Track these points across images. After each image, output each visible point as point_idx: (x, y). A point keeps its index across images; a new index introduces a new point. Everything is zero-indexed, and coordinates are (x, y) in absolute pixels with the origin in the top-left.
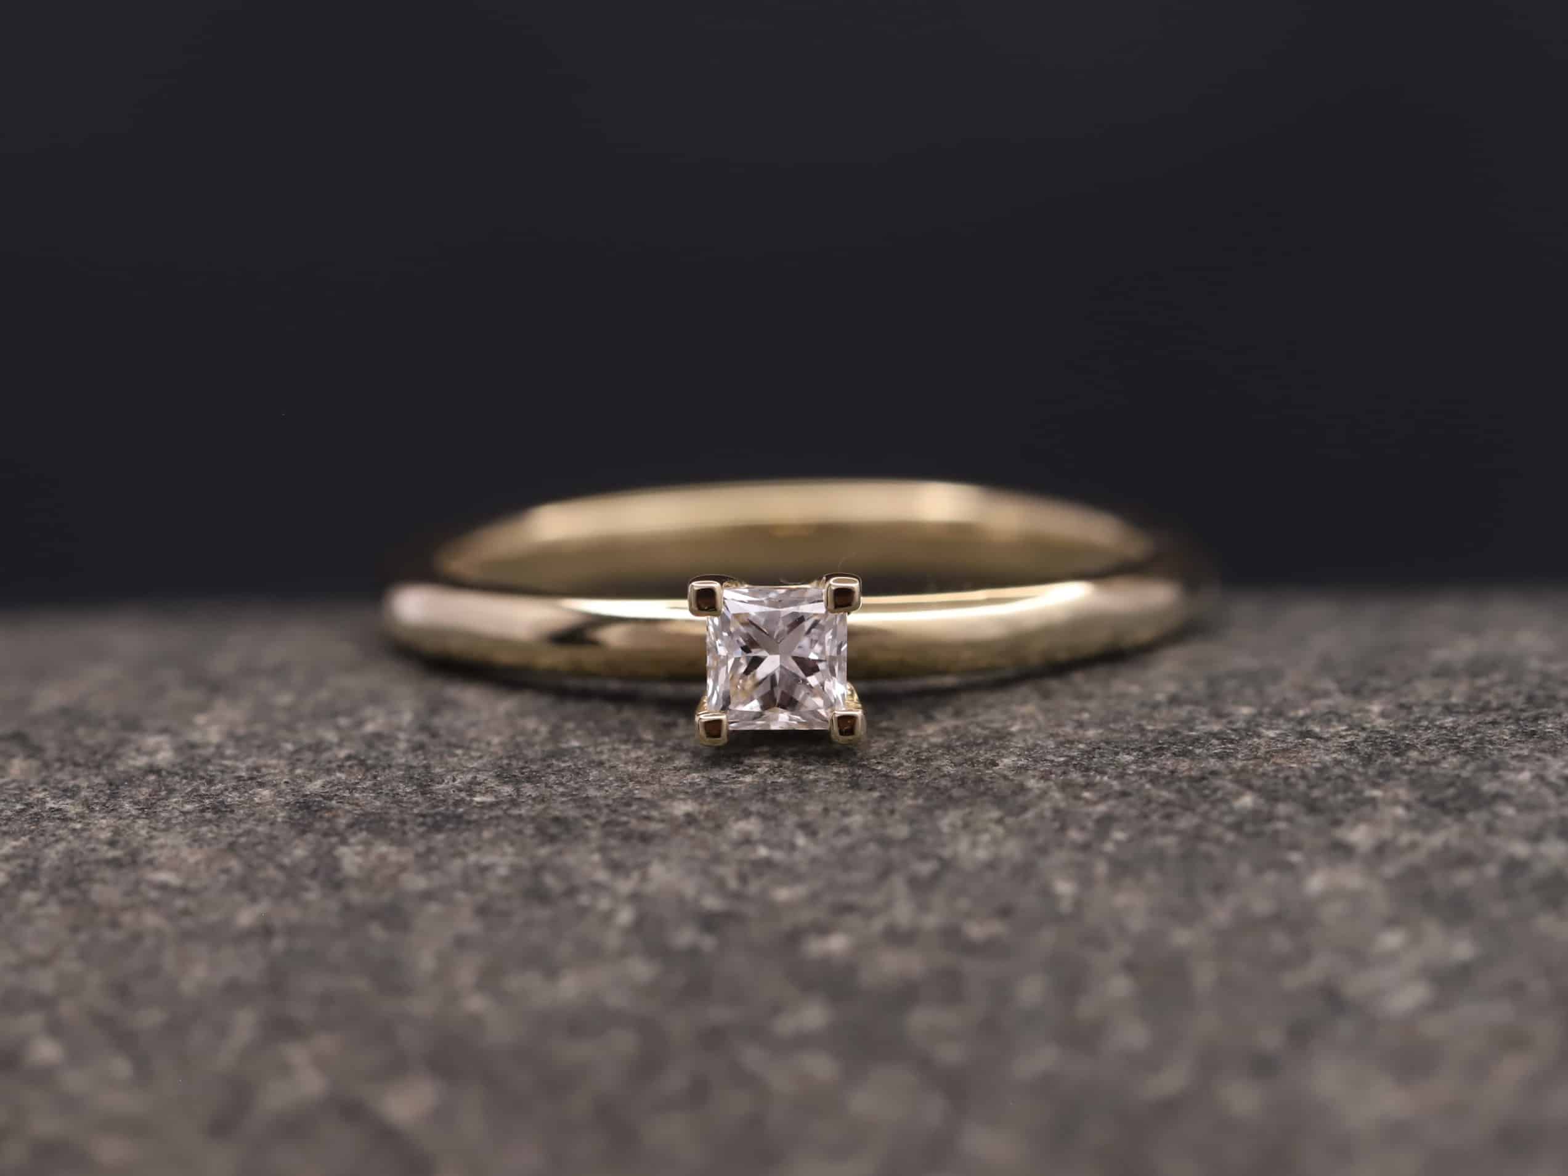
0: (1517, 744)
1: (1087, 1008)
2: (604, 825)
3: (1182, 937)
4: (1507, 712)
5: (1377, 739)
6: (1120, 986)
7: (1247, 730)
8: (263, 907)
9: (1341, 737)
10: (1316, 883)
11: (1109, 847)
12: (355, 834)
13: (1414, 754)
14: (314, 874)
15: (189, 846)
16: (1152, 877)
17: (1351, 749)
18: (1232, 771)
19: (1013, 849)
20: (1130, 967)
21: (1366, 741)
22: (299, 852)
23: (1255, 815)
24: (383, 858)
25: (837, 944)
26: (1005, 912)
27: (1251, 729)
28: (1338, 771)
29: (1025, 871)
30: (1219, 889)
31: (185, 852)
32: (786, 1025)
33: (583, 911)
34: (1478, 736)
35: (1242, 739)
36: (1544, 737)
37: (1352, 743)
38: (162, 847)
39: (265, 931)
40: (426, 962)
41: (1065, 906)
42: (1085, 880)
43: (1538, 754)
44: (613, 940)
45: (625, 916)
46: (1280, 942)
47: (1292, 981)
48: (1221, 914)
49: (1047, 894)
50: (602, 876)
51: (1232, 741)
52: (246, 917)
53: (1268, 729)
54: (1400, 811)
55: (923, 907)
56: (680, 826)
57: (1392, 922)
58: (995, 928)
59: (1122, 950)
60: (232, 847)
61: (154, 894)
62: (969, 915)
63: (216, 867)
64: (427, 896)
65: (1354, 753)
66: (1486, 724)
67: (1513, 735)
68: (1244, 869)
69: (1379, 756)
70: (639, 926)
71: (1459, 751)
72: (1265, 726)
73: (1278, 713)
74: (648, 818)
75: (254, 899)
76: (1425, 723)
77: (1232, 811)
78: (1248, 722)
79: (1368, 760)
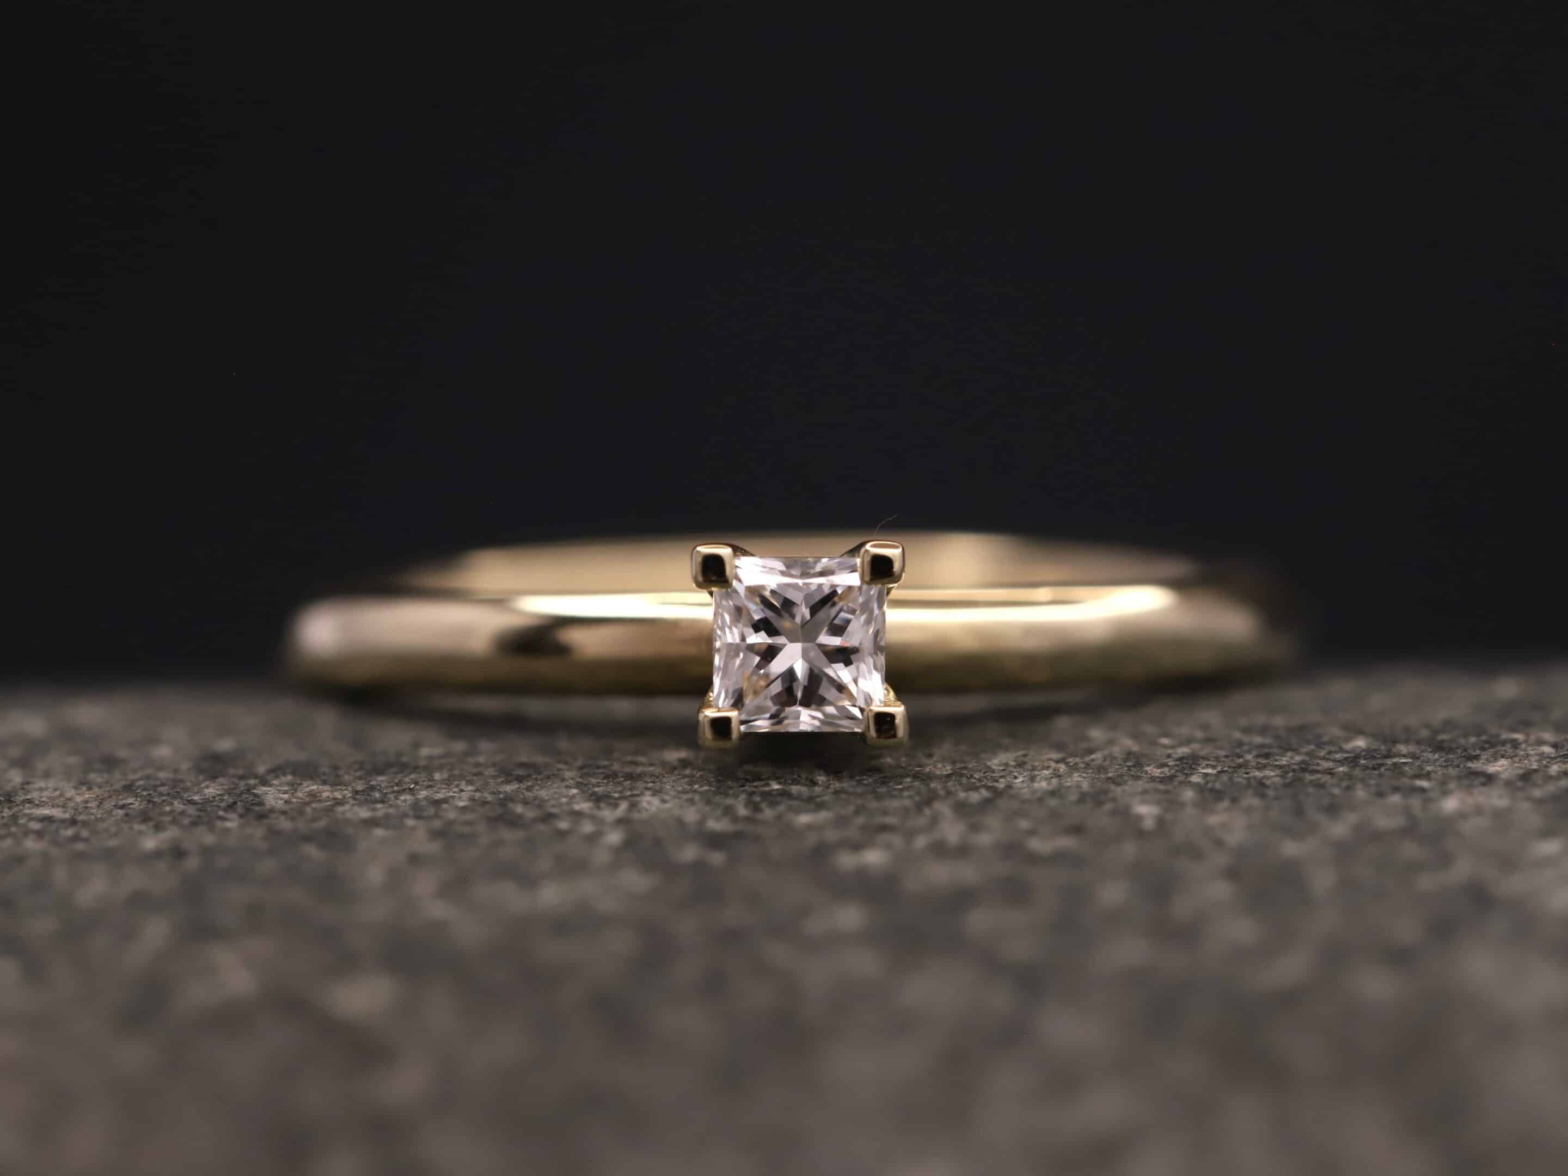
1: (1182, 908)
2: (581, 768)
3: (1290, 848)
6: (1220, 890)
8: (171, 833)
10: (1451, 804)
11: (1195, 779)
12: (277, 777)
14: (231, 807)
15: (76, 788)
16: (1251, 800)
19: (1079, 780)
20: (1232, 874)
22: (211, 790)
23: (1370, 754)
24: (313, 796)
25: (874, 857)
26: (1077, 830)
29: (1097, 798)
30: (1333, 810)
31: (70, 793)
32: (815, 925)
33: (562, 834)
38: (41, 789)
39: (177, 853)
40: (375, 875)
41: (1149, 824)
42: (1171, 803)
44: (601, 857)
45: (614, 837)
46: (1410, 850)
47: (1426, 882)
48: (1340, 829)
49: (1124, 814)
50: (584, 806)
52: (150, 843)
54: (1547, 749)
55: (975, 828)
56: (675, 769)
57: (1546, 833)
58: (1066, 842)
59: (1221, 860)
60: (129, 788)
61: (35, 826)
62: (1032, 833)
63: (108, 805)
64: (372, 823)
68: (1360, 793)
70: (629, 844)
74: (635, 763)
75: (158, 827)
77: (1342, 750)
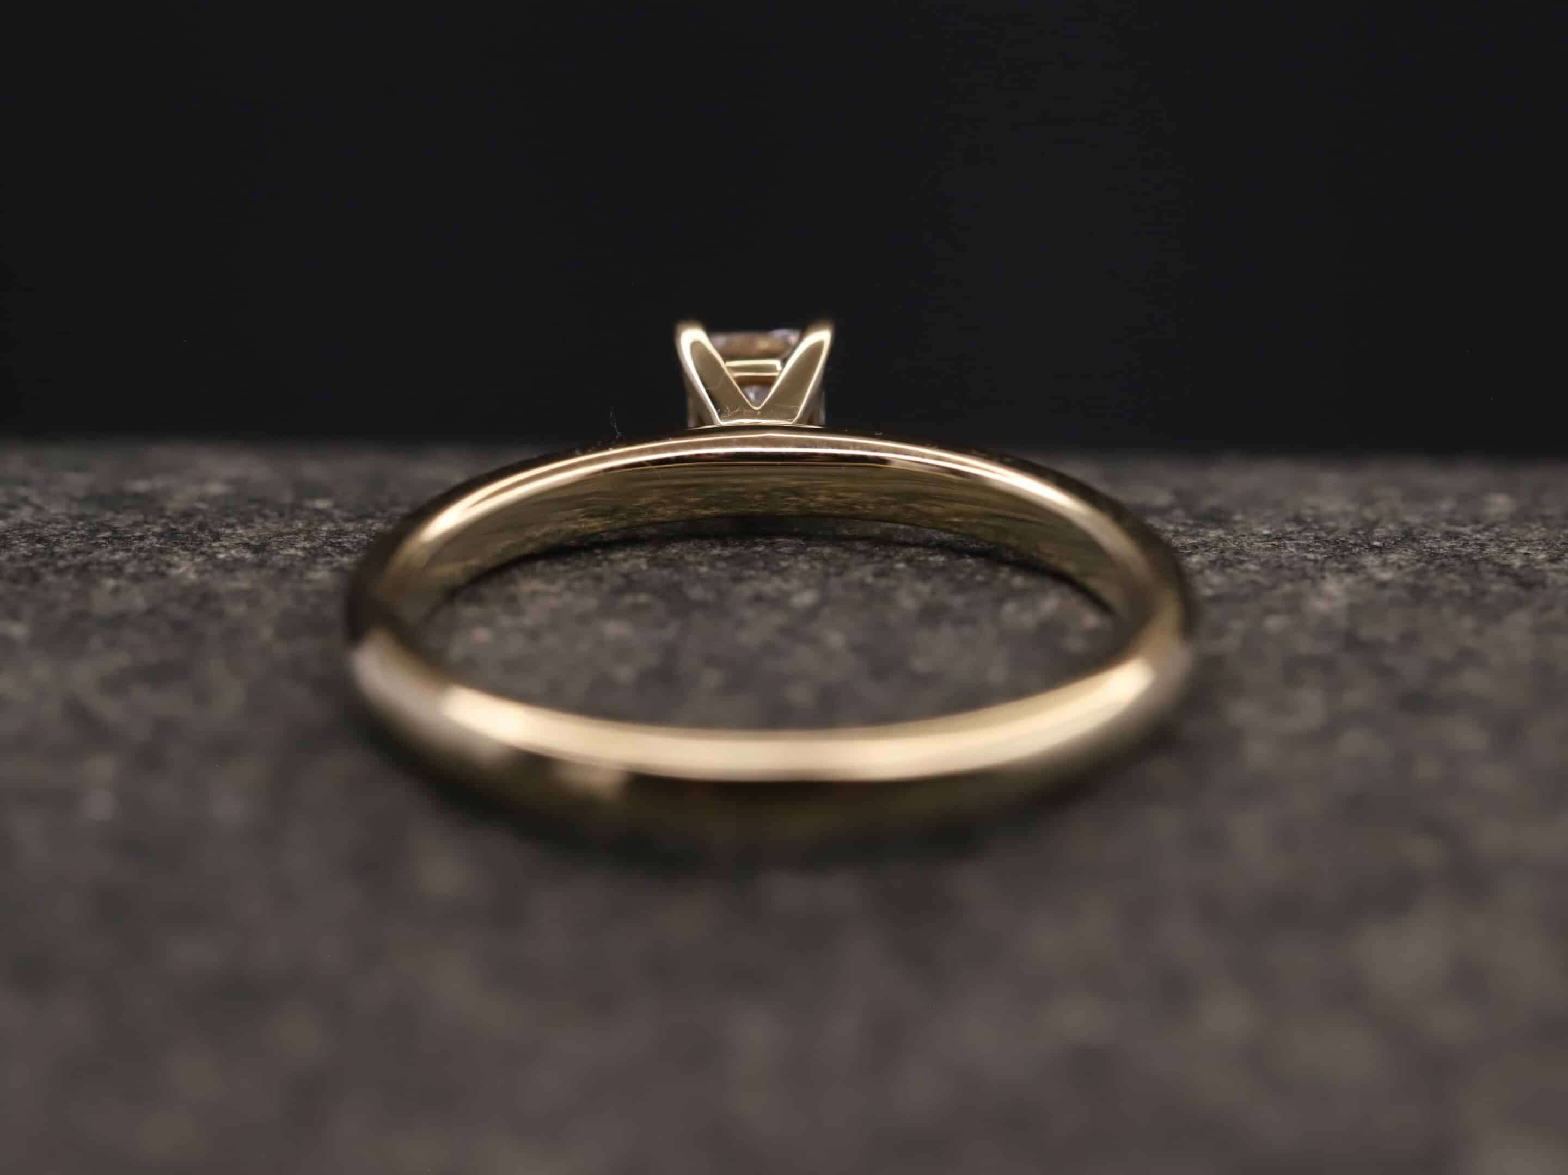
0: (57, 533)
4: (61, 564)
5: (191, 543)
7: (316, 556)
9: (225, 547)
13: (157, 529)
17: (217, 537)
18: (333, 521)
21: (202, 542)
27: (313, 556)
28: (233, 520)
34: (93, 542)
35: (321, 547)
36: (29, 537)
37: (214, 541)
43: (40, 524)
51: (332, 545)
53: (296, 556)
65: (214, 533)
66: (84, 551)
67: (58, 543)
69: (192, 529)
71: (114, 530)
72: (298, 559)
73: (284, 572)
76: (143, 555)
78: (315, 562)
79: (202, 527)
